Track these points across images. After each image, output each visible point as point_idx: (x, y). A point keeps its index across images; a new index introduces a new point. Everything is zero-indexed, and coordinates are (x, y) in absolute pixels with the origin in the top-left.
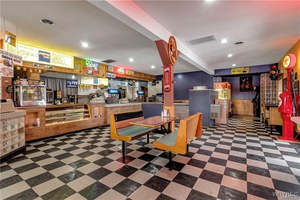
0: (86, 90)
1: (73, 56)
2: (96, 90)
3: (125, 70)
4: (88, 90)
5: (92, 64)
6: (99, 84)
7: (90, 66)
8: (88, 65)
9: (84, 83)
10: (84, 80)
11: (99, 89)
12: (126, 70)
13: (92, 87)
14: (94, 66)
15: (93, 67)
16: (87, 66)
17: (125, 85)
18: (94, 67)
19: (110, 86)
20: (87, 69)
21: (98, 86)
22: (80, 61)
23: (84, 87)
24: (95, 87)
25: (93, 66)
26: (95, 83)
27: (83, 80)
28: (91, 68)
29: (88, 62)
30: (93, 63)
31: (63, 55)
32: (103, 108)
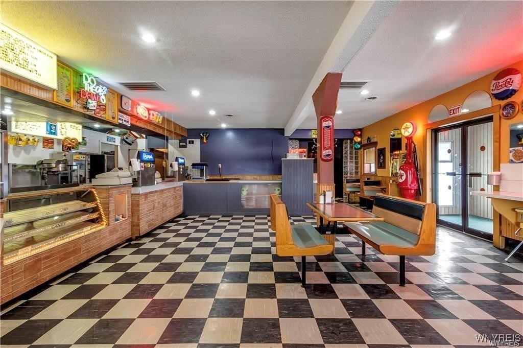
0: (24, 150)
1: (55, 54)
2: (51, 151)
3: (149, 110)
4: (30, 152)
5: (95, 86)
6: (60, 136)
7: (92, 91)
8: (89, 88)
9: (18, 131)
10: (19, 123)
11: (58, 148)
12: (152, 112)
13: (41, 144)
14: (100, 89)
15: (97, 92)
16: (86, 89)
17: (114, 142)
18: (100, 94)
19: (85, 144)
20: (85, 96)
21: (55, 142)
22: (67, 70)
23: (20, 142)
24: (48, 142)
25: (98, 90)
26: (51, 133)
27: (17, 121)
28: (93, 94)
29: (87, 79)
30: (97, 85)
31: (30, 43)
32: (130, 195)
